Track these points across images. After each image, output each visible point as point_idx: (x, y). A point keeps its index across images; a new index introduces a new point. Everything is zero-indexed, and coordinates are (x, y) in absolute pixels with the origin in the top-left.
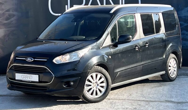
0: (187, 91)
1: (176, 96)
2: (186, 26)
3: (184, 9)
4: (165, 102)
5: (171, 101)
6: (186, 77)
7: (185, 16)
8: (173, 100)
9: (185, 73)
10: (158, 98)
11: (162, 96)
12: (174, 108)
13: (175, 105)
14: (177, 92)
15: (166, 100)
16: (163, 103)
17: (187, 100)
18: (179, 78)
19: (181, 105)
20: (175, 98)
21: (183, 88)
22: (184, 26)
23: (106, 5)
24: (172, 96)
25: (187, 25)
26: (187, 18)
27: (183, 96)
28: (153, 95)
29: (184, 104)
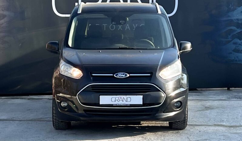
0: (241, 115)
1: (227, 120)
2: (238, 32)
3: (236, 9)
4: (214, 126)
5: (222, 125)
6: (238, 100)
7: (238, 19)
8: (224, 124)
9: (237, 95)
10: (205, 122)
11: (210, 119)
12: (226, 132)
13: (227, 128)
14: (228, 116)
15: (215, 123)
16: (212, 127)
17: (241, 123)
18: (230, 101)
19: (234, 129)
20: (226, 122)
21: (236, 112)
22: (237, 32)
23: (131, 2)
24: (223, 120)
25: (241, 31)
26: (240, 22)
27: (236, 119)
28: (198, 119)
29: (238, 128)
